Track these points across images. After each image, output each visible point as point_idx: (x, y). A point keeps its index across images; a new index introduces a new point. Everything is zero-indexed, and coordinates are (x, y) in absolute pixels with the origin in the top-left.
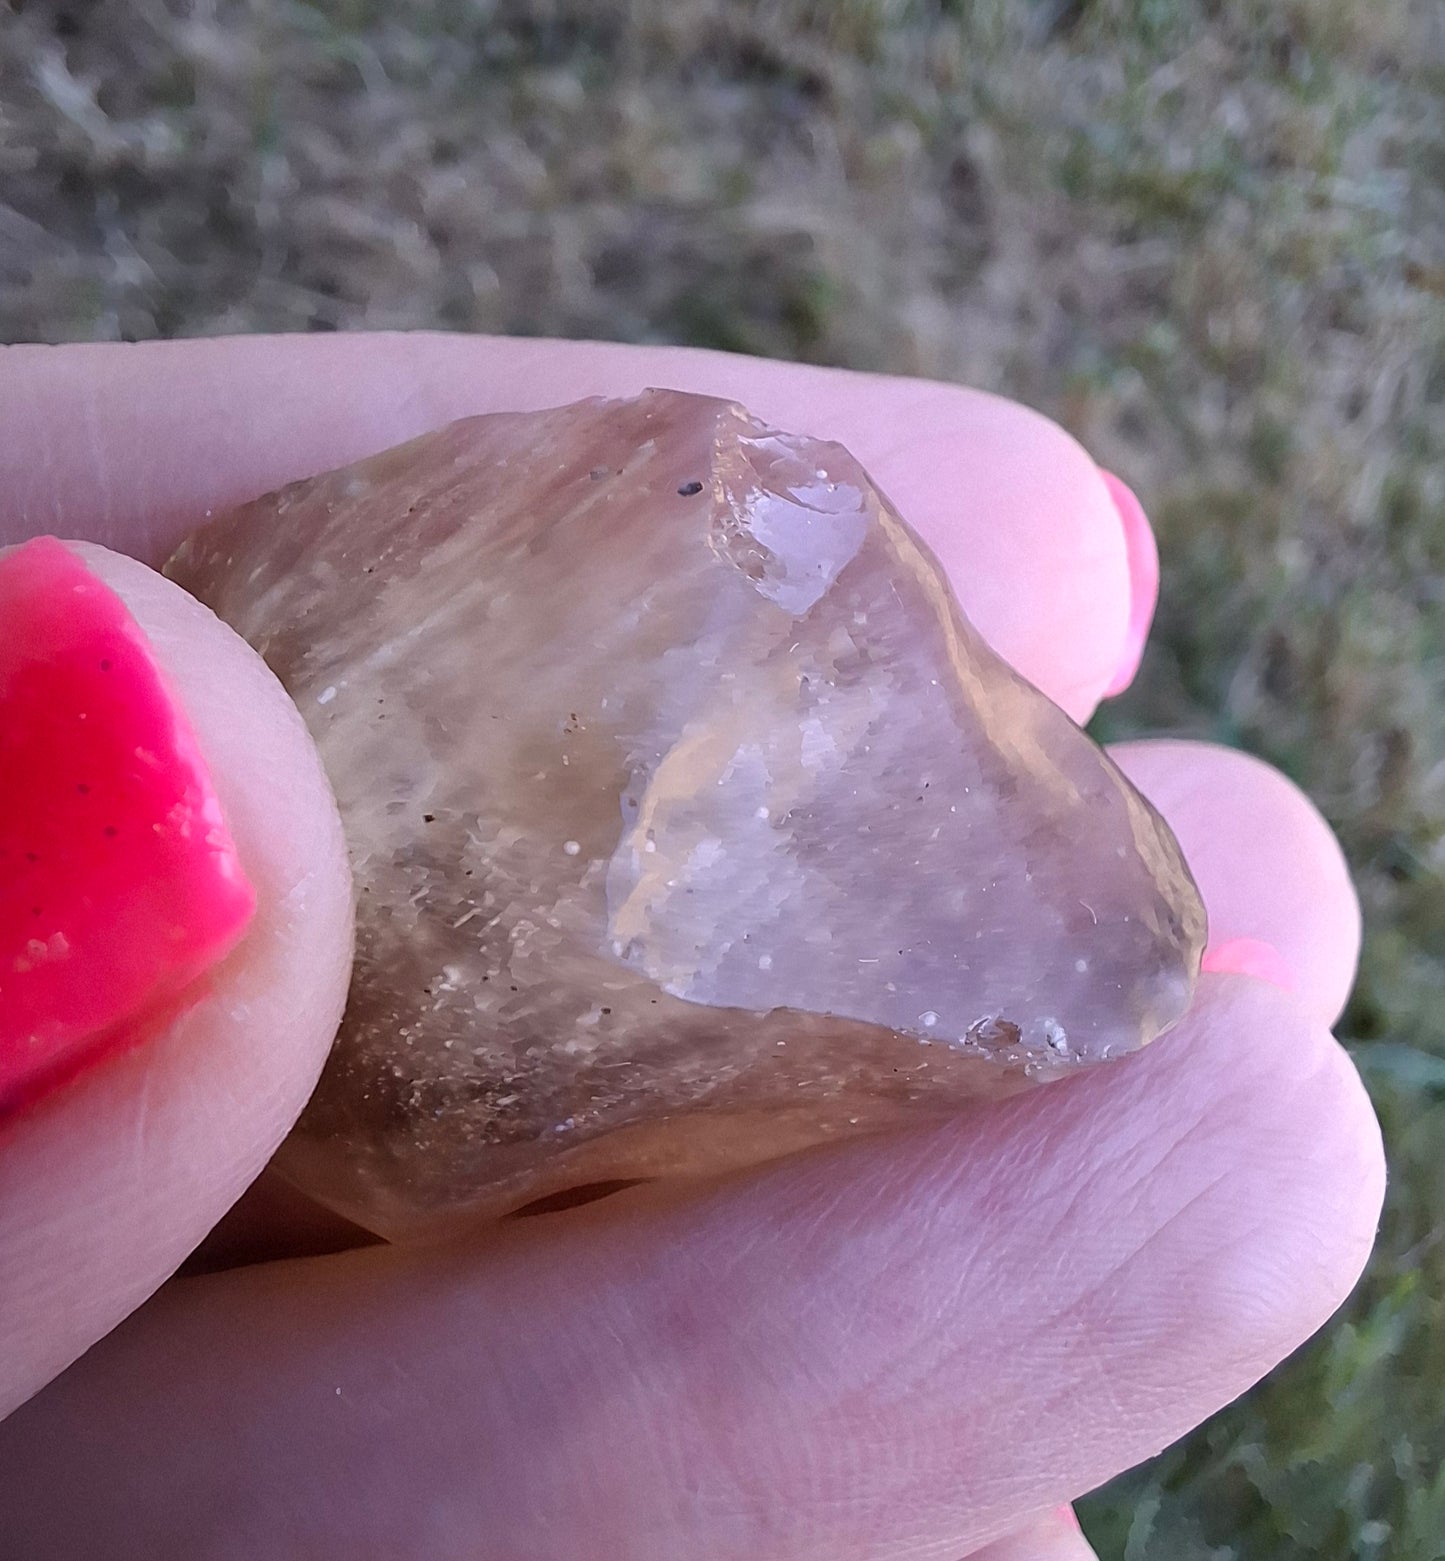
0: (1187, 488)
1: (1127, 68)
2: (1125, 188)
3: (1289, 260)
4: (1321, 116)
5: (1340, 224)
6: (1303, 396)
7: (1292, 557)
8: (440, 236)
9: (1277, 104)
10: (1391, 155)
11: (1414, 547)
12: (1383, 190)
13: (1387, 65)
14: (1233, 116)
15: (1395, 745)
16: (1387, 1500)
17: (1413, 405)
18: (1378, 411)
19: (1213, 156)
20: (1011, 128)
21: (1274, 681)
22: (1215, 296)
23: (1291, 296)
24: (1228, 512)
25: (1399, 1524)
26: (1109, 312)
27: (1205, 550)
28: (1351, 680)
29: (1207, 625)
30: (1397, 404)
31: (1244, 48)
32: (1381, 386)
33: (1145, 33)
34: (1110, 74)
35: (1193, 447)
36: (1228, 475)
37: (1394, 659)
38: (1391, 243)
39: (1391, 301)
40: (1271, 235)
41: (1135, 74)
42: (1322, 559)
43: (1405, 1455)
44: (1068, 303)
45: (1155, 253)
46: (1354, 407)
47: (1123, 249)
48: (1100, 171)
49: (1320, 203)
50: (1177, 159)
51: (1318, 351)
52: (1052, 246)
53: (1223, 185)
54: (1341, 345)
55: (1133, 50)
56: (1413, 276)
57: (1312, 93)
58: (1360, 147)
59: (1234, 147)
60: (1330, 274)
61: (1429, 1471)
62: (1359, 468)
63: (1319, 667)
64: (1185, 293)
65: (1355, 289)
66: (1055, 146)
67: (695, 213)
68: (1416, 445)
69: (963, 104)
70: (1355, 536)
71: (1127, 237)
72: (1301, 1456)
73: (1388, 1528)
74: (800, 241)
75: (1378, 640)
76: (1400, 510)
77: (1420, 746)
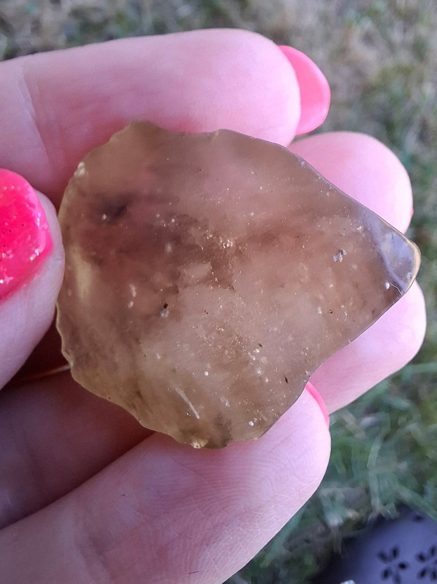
0: (390, 63)
6: (433, 27)
7: (429, 89)
21: (422, 137)
27: (396, 86)
29: (397, 116)
35: (391, 47)
36: (405, 58)
72: (433, 427)
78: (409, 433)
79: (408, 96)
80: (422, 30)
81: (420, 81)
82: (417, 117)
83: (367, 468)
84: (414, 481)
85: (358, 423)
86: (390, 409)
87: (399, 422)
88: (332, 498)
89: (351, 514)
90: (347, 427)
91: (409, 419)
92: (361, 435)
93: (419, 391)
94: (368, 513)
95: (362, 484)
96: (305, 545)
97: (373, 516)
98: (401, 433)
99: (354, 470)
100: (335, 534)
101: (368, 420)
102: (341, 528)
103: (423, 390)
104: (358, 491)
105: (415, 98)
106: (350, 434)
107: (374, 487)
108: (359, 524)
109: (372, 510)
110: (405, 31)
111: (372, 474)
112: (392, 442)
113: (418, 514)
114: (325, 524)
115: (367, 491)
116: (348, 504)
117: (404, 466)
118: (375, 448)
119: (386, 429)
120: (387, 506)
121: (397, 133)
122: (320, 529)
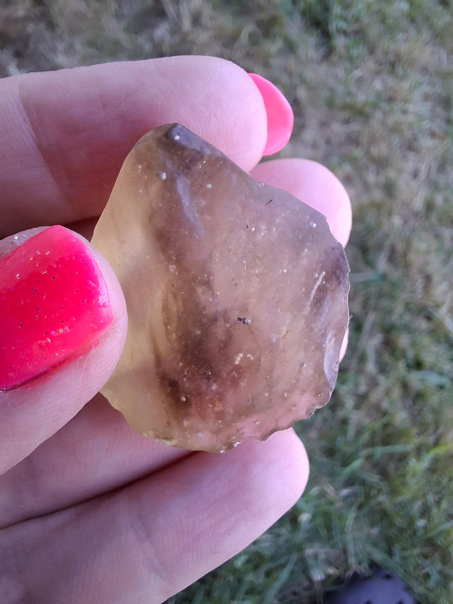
0: (365, 199)
1: (346, 70)
2: (346, 107)
3: (395, 129)
4: (406, 85)
5: (411, 118)
6: (400, 171)
7: (397, 221)
9: (391, 82)
10: (426, 97)
11: (434, 218)
12: (424, 108)
13: (424, 70)
14: (378, 85)
15: (428, 279)
16: (425, 512)
17: (433, 175)
18: (422, 176)
19: (372, 98)
20: (311, 88)
21: (391, 259)
22: (373, 140)
23: (396, 140)
24: (378, 206)
25: (429, 520)
26: (341, 145)
27: (371, 218)
28: (415, 259)
29: (371, 242)
30: (428, 174)
31: (381, 64)
32: (423, 168)
33: (351, 59)
34: (340, 72)
35: (367, 187)
36: (378, 195)
37: (428, 252)
38: (426, 124)
39: (426, 143)
40: (390, 121)
41: (348, 72)
42: (406, 221)
43: (431, 498)
44: (328, 142)
45: (355, 127)
46: (415, 175)
47: (345, 126)
48: (338, 101)
49: (405, 112)
50: (361, 98)
51: (404, 157)
52: (324, 124)
53: (375, 106)
54: (411, 156)
55: (348, 65)
56: (433, 135)
57: (403, 78)
58: (417, 95)
59: (378, 95)
60: (408, 134)
61: (438, 503)
62: (417, 193)
63: (405, 254)
64: (364, 139)
65: (415, 139)
66: (324, 94)
68: (434, 186)
69: (296, 80)
70: (416, 214)
71: (346, 122)
72: (400, 499)
73: (426, 521)
75: (423, 246)
76: (429, 207)
77: (436, 278)
78: (380, 504)
79: (379, 225)
80: (391, 173)
81: (390, 214)
82: (387, 243)
83: (344, 531)
84: (383, 544)
85: (337, 494)
86: (363, 483)
87: (372, 494)
88: (316, 556)
89: (331, 571)
90: (328, 497)
91: (380, 491)
92: (339, 504)
93: (388, 468)
94: (345, 571)
95: (340, 546)
96: (293, 597)
97: (350, 573)
98: (373, 503)
99: (334, 534)
100: (318, 588)
101: (345, 492)
102: (323, 582)
103: (391, 467)
104: (337, 552)
105: (385, 228)
106: (331, 503)
107: (351, 549)
108: (338, 580)
109: (349, 569)
110: (378, 174)
111: (349, 537)
112: (365, 510)
113: (387, 572)
114: (309, 579)
115: (345, 551)
116: (329, 562)
117: (375, 531)
118: (351, 516)
119: (360, 500)
120: (362, 565)
121: (371, 256)
122: (306, 583)
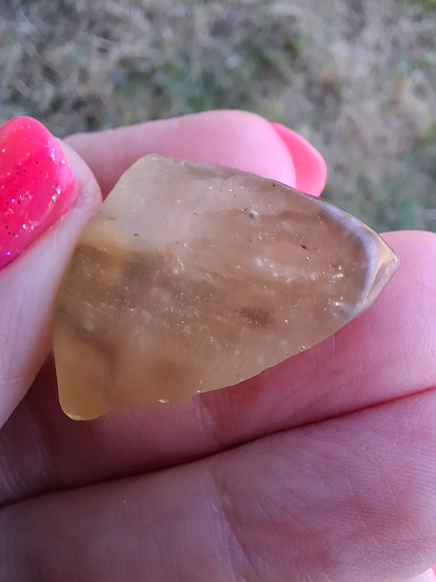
8: (150, 16)
26: (411, 47)
44: (395, 43)
45: (429, 25)
47: (416, 23)
52: (389, 22)
67: (251, 8)
71: (418, 18)
74: (292, 19)
